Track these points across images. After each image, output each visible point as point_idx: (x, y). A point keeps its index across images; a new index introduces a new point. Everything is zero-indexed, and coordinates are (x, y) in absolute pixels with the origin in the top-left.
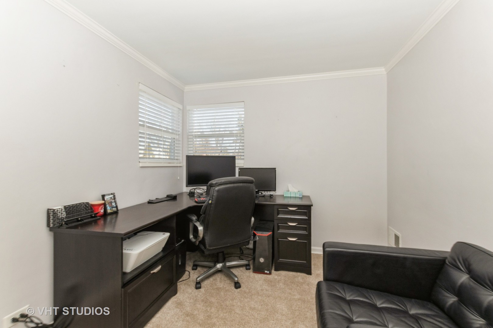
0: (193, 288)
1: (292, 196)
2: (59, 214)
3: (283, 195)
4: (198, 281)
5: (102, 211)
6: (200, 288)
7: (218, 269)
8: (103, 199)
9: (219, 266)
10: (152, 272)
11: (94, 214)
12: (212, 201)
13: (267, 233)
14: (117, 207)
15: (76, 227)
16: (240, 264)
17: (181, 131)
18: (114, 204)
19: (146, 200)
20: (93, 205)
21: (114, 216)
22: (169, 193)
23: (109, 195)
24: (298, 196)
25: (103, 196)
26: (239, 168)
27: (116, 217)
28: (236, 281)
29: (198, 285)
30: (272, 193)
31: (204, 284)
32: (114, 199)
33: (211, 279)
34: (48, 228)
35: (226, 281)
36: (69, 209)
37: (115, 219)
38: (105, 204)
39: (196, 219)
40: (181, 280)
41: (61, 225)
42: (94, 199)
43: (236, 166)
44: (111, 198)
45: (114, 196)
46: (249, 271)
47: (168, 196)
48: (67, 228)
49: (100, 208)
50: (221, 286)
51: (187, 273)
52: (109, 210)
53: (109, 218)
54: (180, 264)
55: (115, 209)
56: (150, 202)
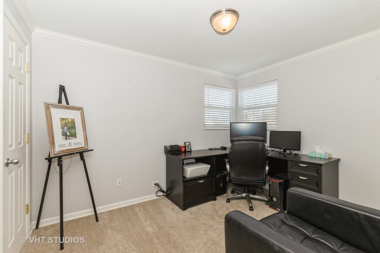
0: (226, 201)
1: (317, 156)
2: (168, 149)
3: (308, 155)
4: (228, 198)
5: (184, 150)
6: (229, 202)
7: (243, 196)
8: (185, 144)
9: (244, 195)
10: (198, 182)
11: (180, 150)
12: (231, 150)
13: (279, 180)
14: (191, 149)
15: (172, 154)
16: (260, 199)
17: (235, 107)
18: (189, 147)
19: (208, 148)
20: (180, 147)
21: (190, 153)
22: (222, 146)
23: (187, 143)
24: (323, 157)
25: (185, 143)
26: (270, 131)
27: (191, 154)
28: (251, 206)
29: (228, 201)
30: (296, 152)
31: (231, 201)
32: (190, 145)
33: (238, 201)
34: (165, 153)
35: (247, 205)
36: (171, 146)
37: (190, 154)
38: (185, 147)
39: (228, 161)
40: (222, 196)
41: (168, 153)
42: (181, 144)
43: (267, 129)
44: (188, 144)
45: (190, 143)
46: (267, 205)
47: (222, 147)
48: (169, 154)
49: (183, 148)
50: (241, 206)
51: (227, 194)
52: (187, 150)
53: (187, 153)
54: (221, 186)
55: (190, 150)
56: (209, 149)
